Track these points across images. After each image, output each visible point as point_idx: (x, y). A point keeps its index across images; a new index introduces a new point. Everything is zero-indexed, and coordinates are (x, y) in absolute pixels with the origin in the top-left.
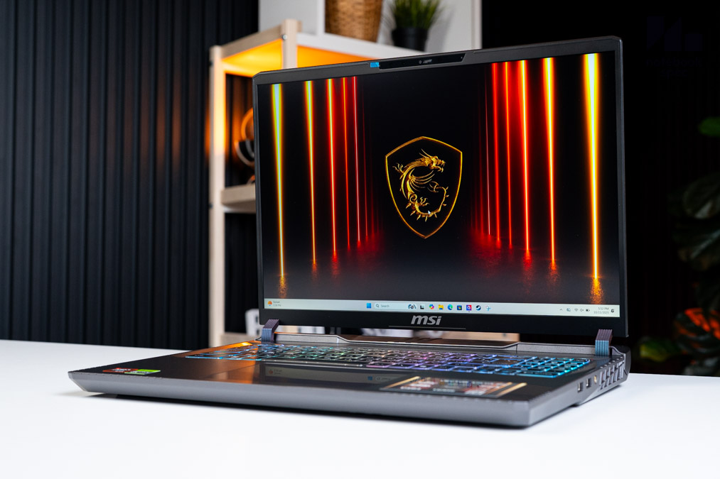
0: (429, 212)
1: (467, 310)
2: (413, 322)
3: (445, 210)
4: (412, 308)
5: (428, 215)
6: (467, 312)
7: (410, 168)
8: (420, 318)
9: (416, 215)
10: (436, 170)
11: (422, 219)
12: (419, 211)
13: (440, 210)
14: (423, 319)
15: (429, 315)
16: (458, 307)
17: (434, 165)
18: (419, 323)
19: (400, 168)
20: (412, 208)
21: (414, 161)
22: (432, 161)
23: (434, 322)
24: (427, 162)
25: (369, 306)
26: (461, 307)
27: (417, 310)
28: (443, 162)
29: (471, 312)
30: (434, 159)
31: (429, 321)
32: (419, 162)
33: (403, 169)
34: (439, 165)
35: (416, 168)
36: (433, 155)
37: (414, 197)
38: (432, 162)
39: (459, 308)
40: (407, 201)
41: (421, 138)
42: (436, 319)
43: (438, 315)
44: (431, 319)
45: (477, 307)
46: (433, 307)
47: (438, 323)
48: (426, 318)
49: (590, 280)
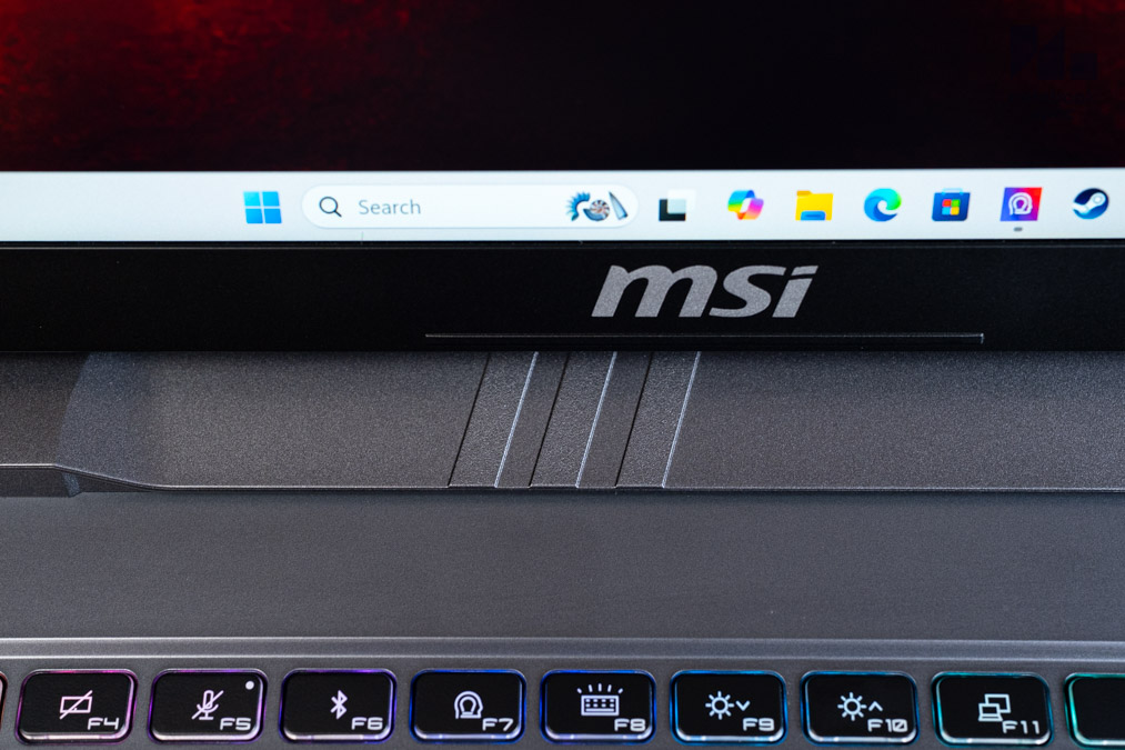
1: (1007, 216)
2: (606, 306)
6: (1007, 231)
8: (660, 279)
14: (680, 291)
15: (724, 255)
16: (941, 201)
18: (650, 307)
23: (757, 301)
26: (964, 199)
27: (645, 227)
29: (1030, 231)
31: (720, 297)
39: (950, 206)
42: (775, 287)
43: (788, 253)
44: (737, 282)
45: (1083, 198)
46: (756, 207)
47: (789, 305)
48: (702, 277)
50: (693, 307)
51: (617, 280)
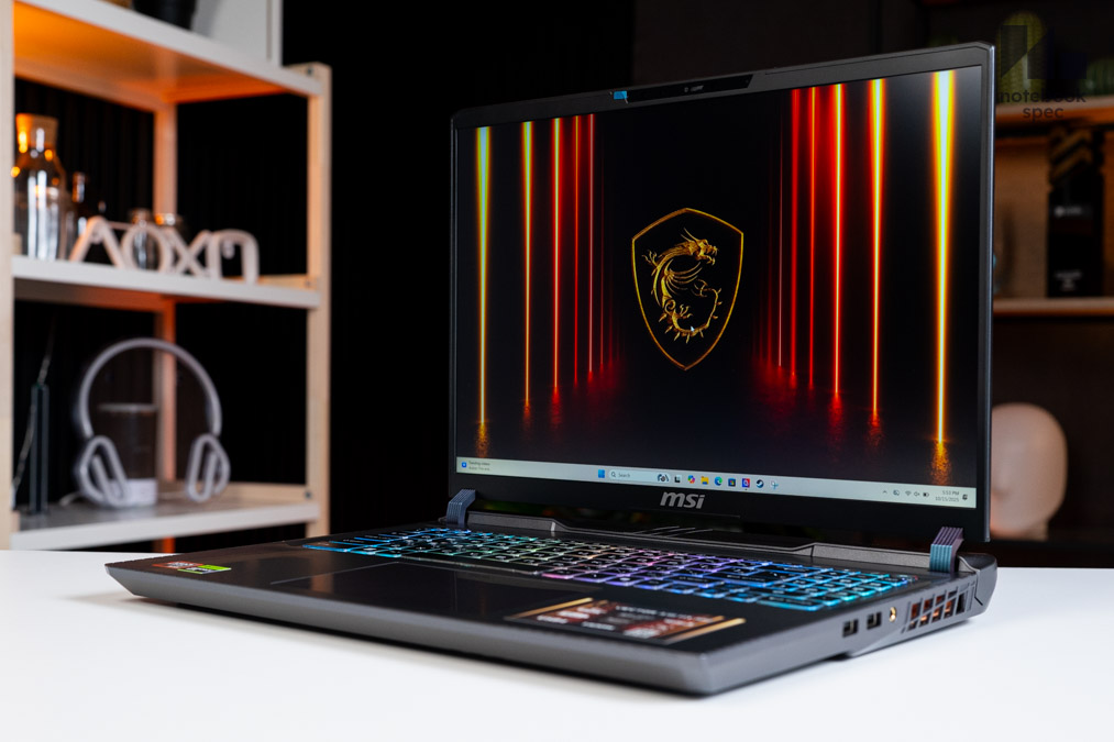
0: (692, 329)
2: (663, 503)
3: (716, 325)
4: (663, 479)
5: (691, 333)
6: (743, 490)
7: (666, 258)
8: (674, 496)
9: (674, 332)
10: (704, 261)
11: (682, 339)
12: (677, 326)
13: (708, 325)
14: (678, 498)
15: (687, 491)
16: (730, 481)
17: (702, 253)
18: (672, 504)
19: (651, 257)
20: (668, 321)
21: (673, 247)
22: (700, 247)
23: (693, 503)
24: (691, 249)
25: (602, 475)
26: (734, 481)
27: (670, 483)
28: (715, 249)
30: (701, 245)
31: (686, 502)
32: (681, 248)
33: (656, 260)
34: (710, 254)
35: (675, 258)
36: (701, 238)
37: (672, 304)
38: (699, 249)
39: (731, 483)
40: (661, 311)
41: (683, 210)
42: (696, 499)
43: (700, 492)
44: (689, 498)
45: (758, 482)
46: (694, 480)
47: (699, 506)
48: (682, 496)
49: (932, 445)
50: (680, 504)
51: (666, 495)
